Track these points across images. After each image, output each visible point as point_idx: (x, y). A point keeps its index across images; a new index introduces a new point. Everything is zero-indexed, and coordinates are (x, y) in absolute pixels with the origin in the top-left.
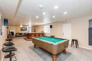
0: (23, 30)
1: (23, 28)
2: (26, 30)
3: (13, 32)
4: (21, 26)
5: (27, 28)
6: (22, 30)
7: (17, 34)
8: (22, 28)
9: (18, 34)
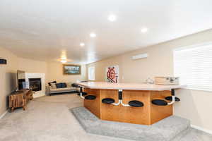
0: (69, 74)
1: (70, 68)
2: (78, 72)
3: (39, 79)
4: (64, 59)
5: (80, 67)
6: (66, 72)
7: (49, 84)
8: (66, 68)
9: (54, 85)
